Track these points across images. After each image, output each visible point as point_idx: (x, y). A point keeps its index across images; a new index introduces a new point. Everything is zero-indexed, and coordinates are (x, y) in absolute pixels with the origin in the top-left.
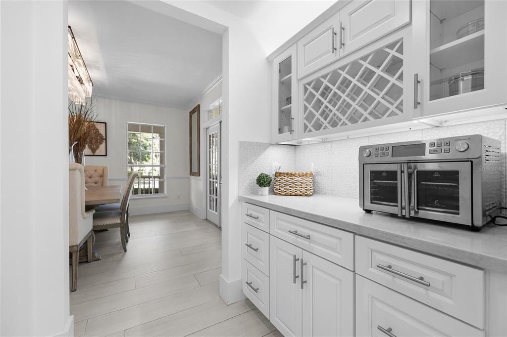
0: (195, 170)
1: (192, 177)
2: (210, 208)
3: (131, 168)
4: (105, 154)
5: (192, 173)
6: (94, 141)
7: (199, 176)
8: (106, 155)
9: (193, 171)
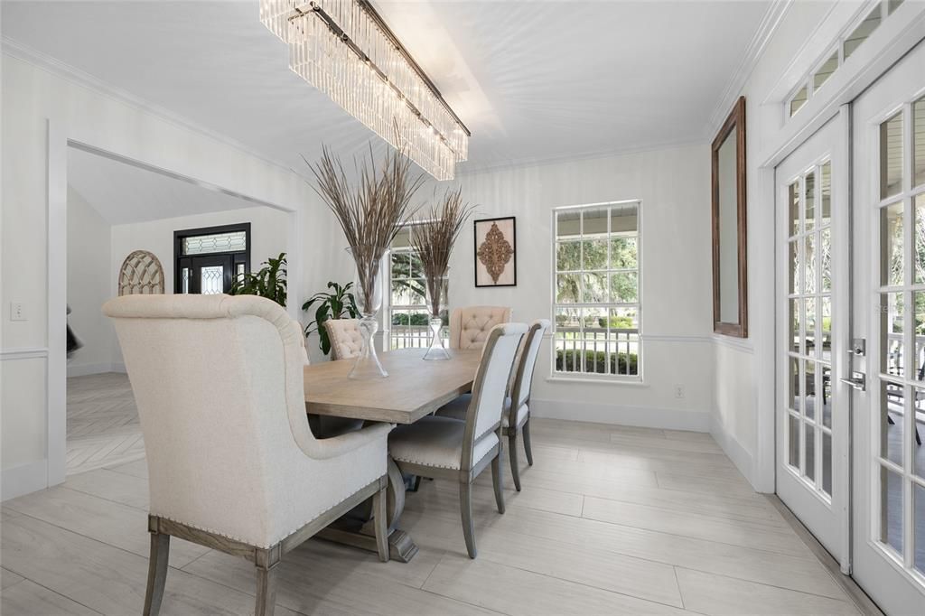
0: (730, 314)
1: (722, 340)
2: (794, 461)
3: (611, 310)
4: (513, 283)
5: (718, 325)
6: (495, 257)
7: (746, 336)
8: (515, 285)
9: (722, 320)
